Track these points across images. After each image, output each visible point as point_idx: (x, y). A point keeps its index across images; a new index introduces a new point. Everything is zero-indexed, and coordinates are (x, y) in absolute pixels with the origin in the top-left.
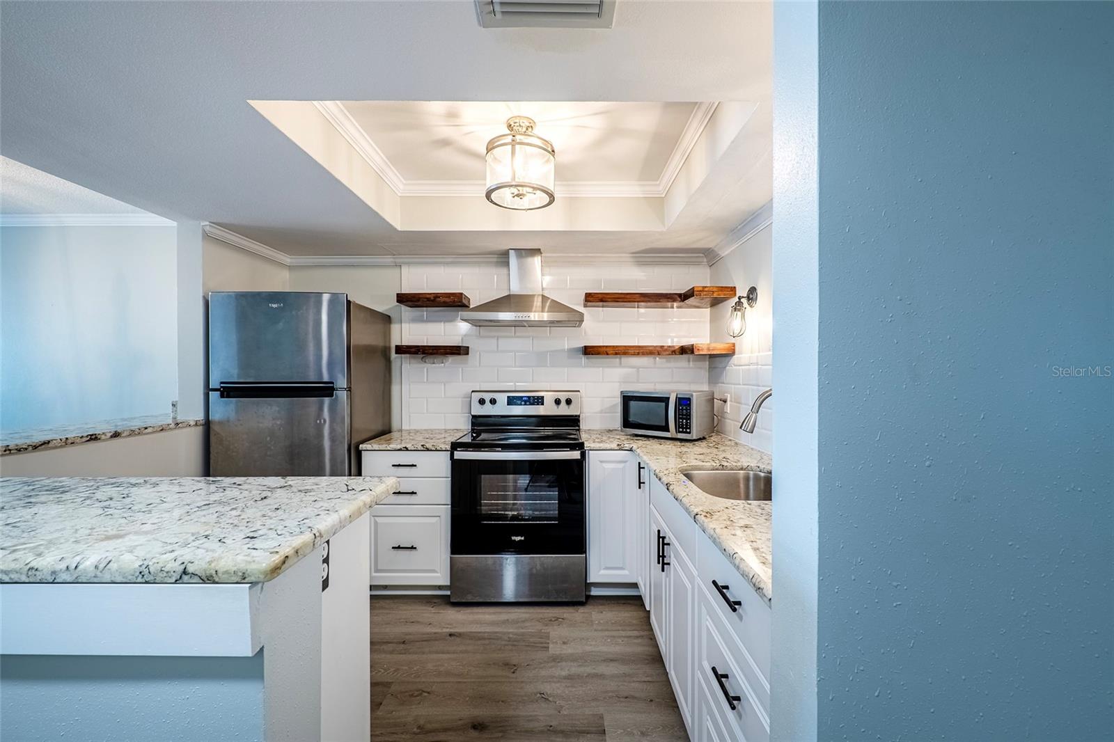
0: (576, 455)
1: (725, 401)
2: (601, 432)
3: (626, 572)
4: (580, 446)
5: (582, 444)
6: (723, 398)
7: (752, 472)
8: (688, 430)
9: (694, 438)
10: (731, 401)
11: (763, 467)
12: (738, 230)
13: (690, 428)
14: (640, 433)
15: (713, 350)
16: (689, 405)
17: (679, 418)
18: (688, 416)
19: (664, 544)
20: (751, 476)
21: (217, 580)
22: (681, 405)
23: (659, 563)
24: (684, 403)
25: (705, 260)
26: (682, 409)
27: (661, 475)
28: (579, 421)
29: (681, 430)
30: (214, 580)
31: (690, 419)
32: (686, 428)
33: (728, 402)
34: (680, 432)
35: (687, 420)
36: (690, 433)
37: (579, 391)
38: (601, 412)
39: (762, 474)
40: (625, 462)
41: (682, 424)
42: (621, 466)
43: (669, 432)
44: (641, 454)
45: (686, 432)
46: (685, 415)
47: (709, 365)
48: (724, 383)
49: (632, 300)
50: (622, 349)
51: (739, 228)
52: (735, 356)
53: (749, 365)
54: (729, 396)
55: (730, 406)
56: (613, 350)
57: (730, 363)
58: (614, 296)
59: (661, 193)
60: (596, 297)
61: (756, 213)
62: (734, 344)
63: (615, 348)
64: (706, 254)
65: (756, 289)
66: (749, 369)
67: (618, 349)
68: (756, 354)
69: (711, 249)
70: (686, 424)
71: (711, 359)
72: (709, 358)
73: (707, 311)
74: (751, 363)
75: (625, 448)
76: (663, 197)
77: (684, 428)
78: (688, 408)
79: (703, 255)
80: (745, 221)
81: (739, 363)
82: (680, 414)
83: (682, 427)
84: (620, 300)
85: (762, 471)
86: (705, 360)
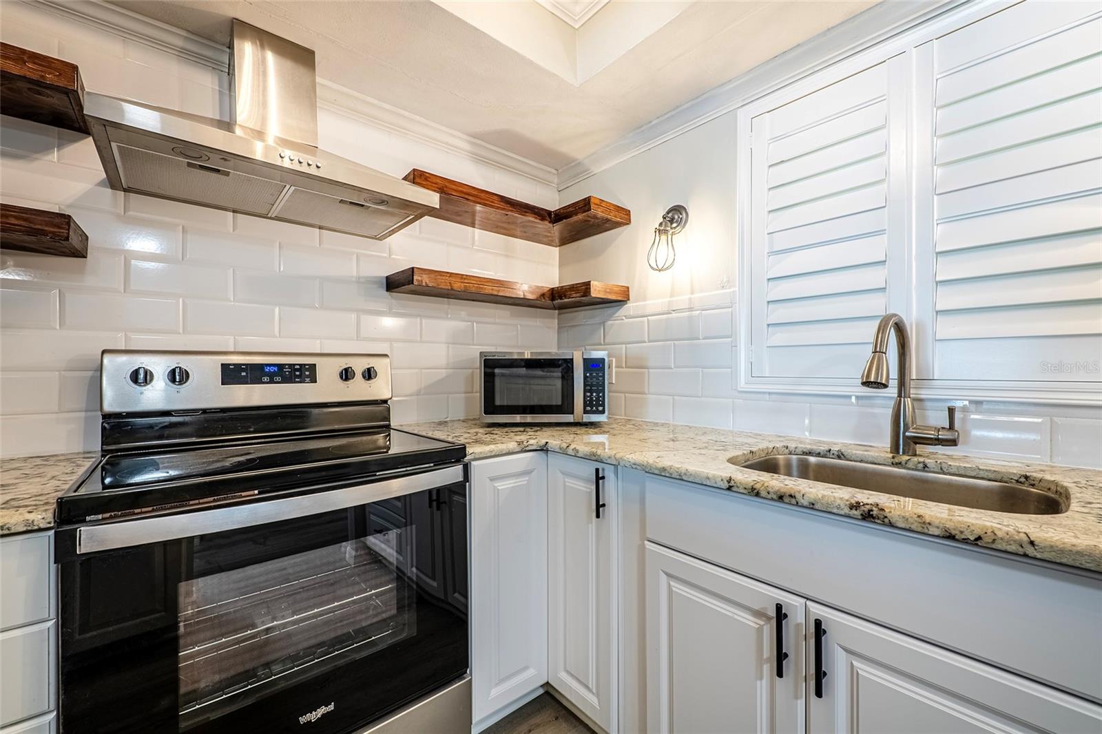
3: (531, 672)
5: (461, 450)
8: (601, 408)
10: (618, 367)
12: (651, 127)
13: (603, 405)
15: (609, 293)
16: (602, 370)
17: (586, 391)
18: (601, 388)
22: (588, 370)
23: (780, 673)
25: (556, 181)
26: (591, 377)
29: (589, 408)
31: (603, 391)
32: (598, 405)
33: (614, 370)
34: (587, 412)
35: (598, 392)
36: (603, 412)
37: (388, 355)
40: (530, 473)
41: (591, 399)
42: (523, 481)
43: (574, 413)
45: (597, 412)
46: (594, 386)
47: (558, 324)
48: (601, 345)
49: (488, 202)
50: (475, 282)
51: (653, 123)
52: (630, 305)
53: (670, 313)
54: (614, 360)
55: (616, 372)
56: (462, 282)
57: (617, 315)
58: (460, 189)
59: (576, 18)
60: (432, 183)
61: (705, 96)
62: (628, 288)
63: (465, 279)
64: (560, 171)
65: (685, 209)
66: (667, 319)
67: (469, 281)
68: (687, 297)
69: (578, 162)
70: (598, 400)
71: (562, 316)
72: (559, 314)
73: (555, 251)
74: (674, 311)
75: (532, 449)
76: (577, 27)
77: (594, 405)
78: (600, 374)
79: (555, 172)
80: (674, 109)
81: (640, 312)
82: (588, 385)
83: (591, 406)
84: (470, 198)
85: (793, 452)
86: (552, 317)
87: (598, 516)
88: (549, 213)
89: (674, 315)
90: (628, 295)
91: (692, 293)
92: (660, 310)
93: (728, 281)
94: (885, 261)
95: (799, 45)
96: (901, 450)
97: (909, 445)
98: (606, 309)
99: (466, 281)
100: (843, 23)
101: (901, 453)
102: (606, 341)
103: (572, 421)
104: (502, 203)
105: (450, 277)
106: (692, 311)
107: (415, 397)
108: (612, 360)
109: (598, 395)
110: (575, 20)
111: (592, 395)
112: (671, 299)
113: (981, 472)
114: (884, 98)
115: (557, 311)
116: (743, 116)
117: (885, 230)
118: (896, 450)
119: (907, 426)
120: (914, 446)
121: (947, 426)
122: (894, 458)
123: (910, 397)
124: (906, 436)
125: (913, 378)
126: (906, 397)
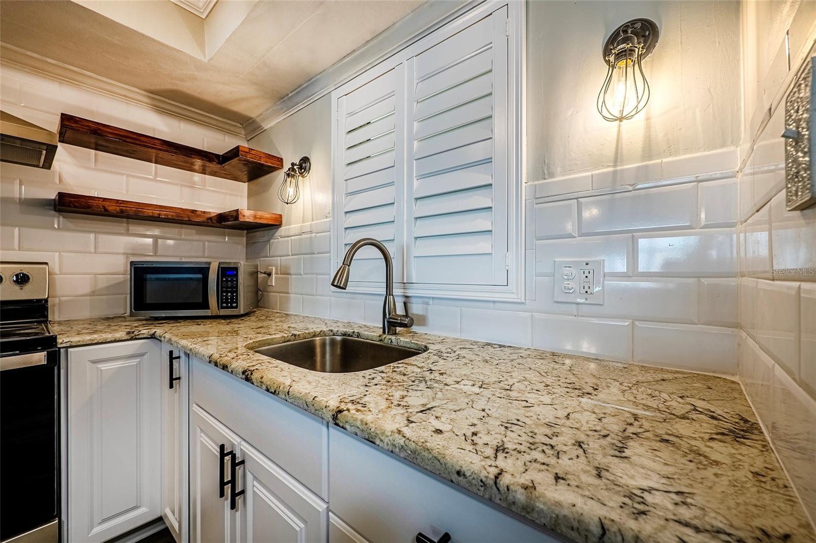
0: (39, 358)
1: (269, 274)
2: (93, 321)
3: (143, 510)
4: (48, 343)
5: (53, 339)
6: (268, 271)
7: (327, 338)
8: (234, 305)
9: (242, 312)
10: (276, 273)
11: (336, 330)
12: (289, 99)
13: (236, 302)
14: (164, 315)
15: (259, 218)
16: (236, 275)
17: (222, 292)
18: (235, 289)
19: (234, 465)
20: (328, 342)
22: (224, 277)
23: (222, 494)
24: (228, 273)
25: (243, 132)
26: (227, 281)
27: (225, 360)
28: (46, 309)
29: (225, 305)
31: (237, 292)
32: (232, 302)
33: (274, 276)
34: (222, 308)
35: (232, 293)
36: (236, 307)
37: (46, 263)
38: (93, 294)
39: (339, 338)
40: (142, 355)
41: (227, 299)
42: (134, 362)
43: (209, 309)
44: (174, 339)
45: (232, 307)
46: (230, 288)
47: (246, 241)
48: (267, 257)
49: (149, 145)
50: (133, 206)
51: (290, 95)
52: (283, 228)
53: (301, 235)
54: (274, 268)
55: (275, 278)
56: (118, 206)
57: (275, 235)
58: (117, 132)
59: (202, 11)
60: (83, 125)
61: (313, 80)
62: (281, 215)
63: (121, 203)
64: (244, 125)
65: (309, 159)
66: (300, 239)
67: (125, 205)
68: (310, 223)
69: (252, 120)
70: (232, 298)
71: (249, 235)
72: (247, 233)
73: (245, 186)
74: (303, 233)
75: (142, 337)
76: (204, 17)
77: (229, 303)
78: (234, 279)
79: (241, 126)
80: (299, 87)
81: (287, 234)
82: (224, 287)
83: (227, 303)
84: (128, 140)
85: (336, 334)
86: (242, 236)
87: (171, 386)
88: (217, 156)
89: (304, 236)
90: (281, 221)
91: (312, 221)
92: (297, 232)
93: (328, 213)
94: (394, 203)
95: (354, 51)
96: (386, 331)
97: (390, 327)
98: (271, 231)
99: (122, 205)
100: (372, 38)
101: (387, 333)
102: (270, 254)
103: (210, 315)
104: (164, 146)
105: (103, 201)
106: (312, 233)
107: (88, 298)
108: (272, 269)
109: (232, 294)
110: (201, 12)
111: (227, 294)
112: (302, 225)
113: (412, 345)
114: (393, 94)
115: (245, 232)
116: (334, 96)
117: (394, 182)
118: (384, 332)
119: (389, 315)
120: (394, 328)
121: (405, 314)
122: (380, 336)
123: (392, 295)
124: (388, 322)
125: (405, 282)
126: (390, 295)
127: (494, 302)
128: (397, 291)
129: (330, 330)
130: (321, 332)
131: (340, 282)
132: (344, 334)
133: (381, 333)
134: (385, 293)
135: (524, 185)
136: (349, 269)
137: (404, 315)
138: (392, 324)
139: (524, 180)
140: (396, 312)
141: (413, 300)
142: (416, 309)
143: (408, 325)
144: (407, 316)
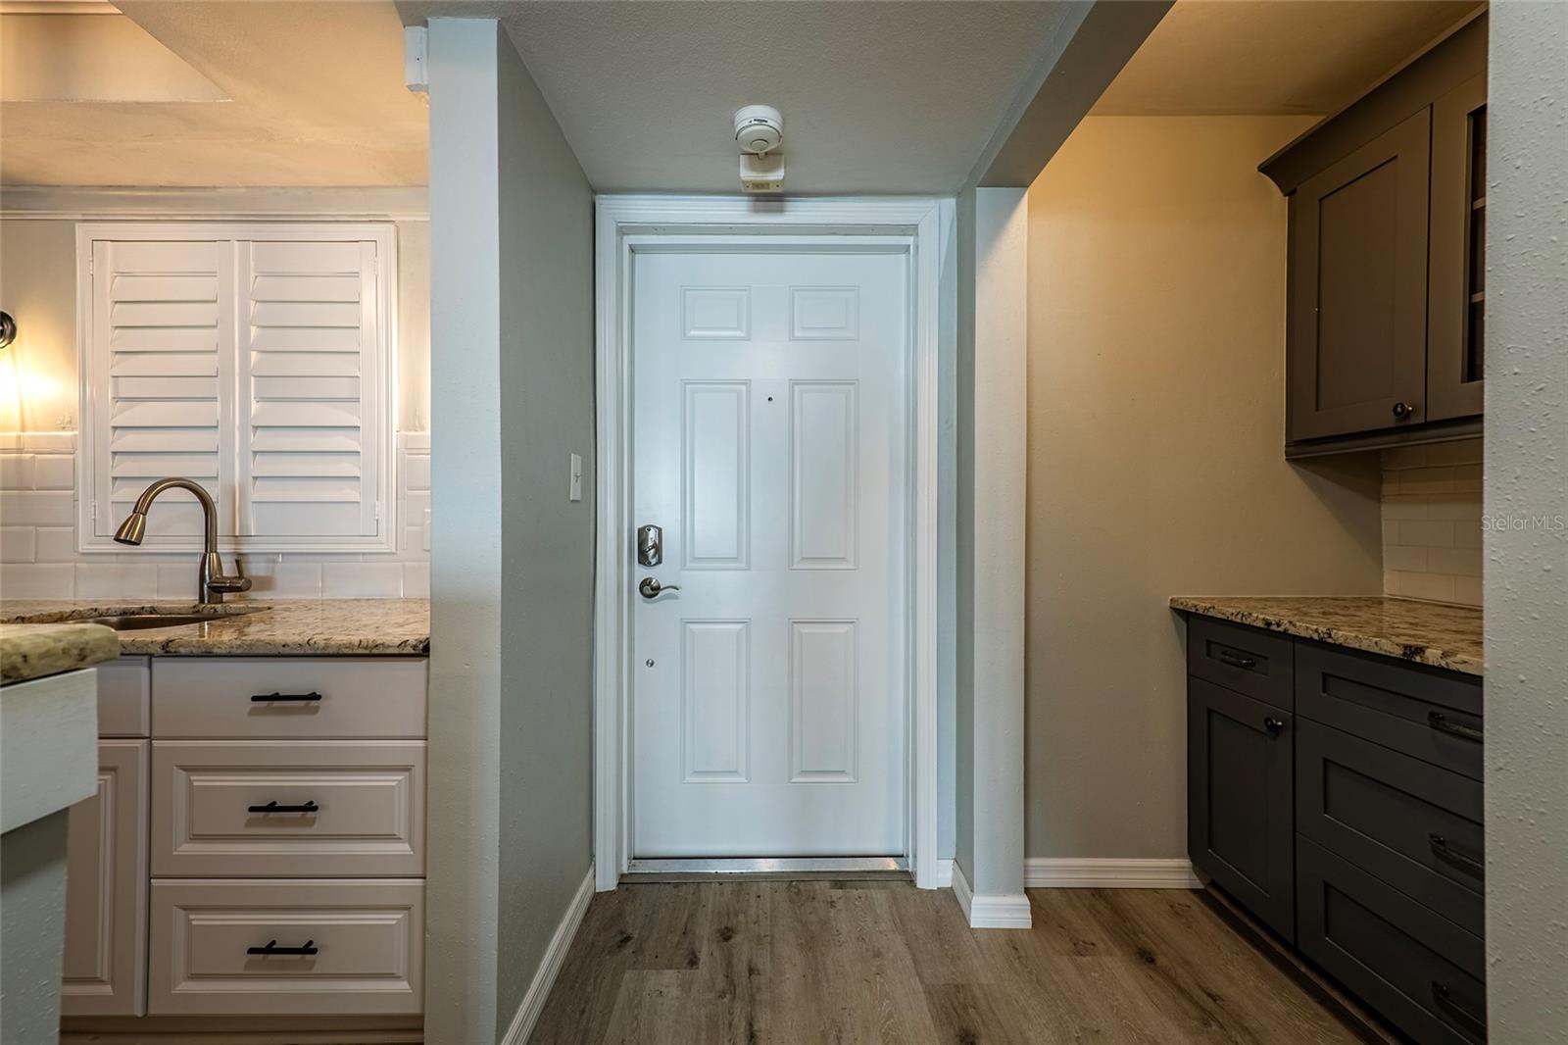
21: (25, 672)
30: (20, 676)
39: (112, 619)
65: (11, 318)
68: (14, 434)
91: (23, 429)
93: (70, 422)
94: (216, 427)
96: (206, 599)
97: (213, 594)
101: (206, 602)
106: (21, 453)
112: (22, 434)
113: (249, 609)
118: (202, 600)
119: (210, 577)
120: (219, 595)
121: (237, 575)
122: (194, 607)
123: (216, 552)
124: (208, 587)
125: (237, 534)
126: (211, 552)
127: (364, 554)
128: (223, 547)
129: (92, 609)
130: (73, 612)
131: (129, 536)
132: (124, 613)
133: (197, 602)
134: (204, 551)
135: (395, 433)
136: (144, 520)
137: (236, 577)
138: (214, 588)
139: (394, 429)
140: (221, 574)
141: (251, 558)
142: (255, 569)
143: (243, 588)
144: (241, 577)
